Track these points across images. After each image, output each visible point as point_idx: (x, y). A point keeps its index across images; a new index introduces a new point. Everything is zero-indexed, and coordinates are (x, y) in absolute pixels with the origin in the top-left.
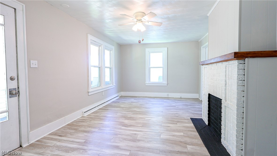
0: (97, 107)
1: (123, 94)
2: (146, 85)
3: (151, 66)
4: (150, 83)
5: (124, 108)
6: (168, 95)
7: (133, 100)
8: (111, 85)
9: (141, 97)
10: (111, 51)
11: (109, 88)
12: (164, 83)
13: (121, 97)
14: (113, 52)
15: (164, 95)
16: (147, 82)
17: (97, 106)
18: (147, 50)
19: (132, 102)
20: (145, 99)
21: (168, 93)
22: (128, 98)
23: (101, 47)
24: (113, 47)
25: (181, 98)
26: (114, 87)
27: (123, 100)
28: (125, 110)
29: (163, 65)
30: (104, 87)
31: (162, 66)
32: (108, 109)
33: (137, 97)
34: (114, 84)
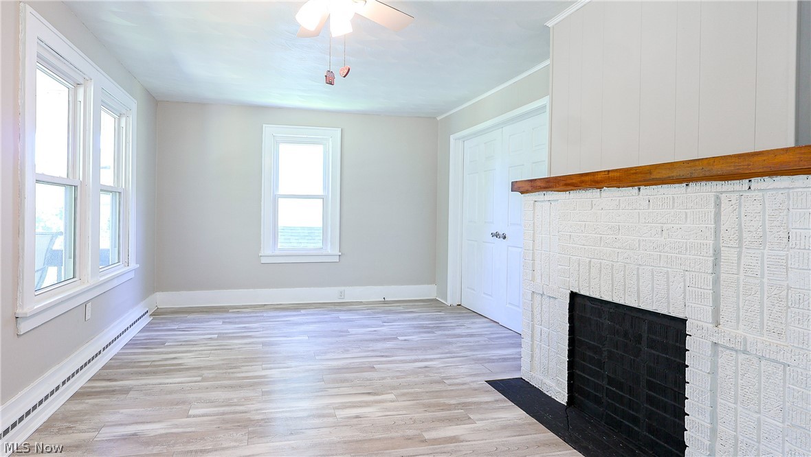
0: (61, 389)
1: (164, 299)
2: (264, 260)
3: (281, 191)
4: (277, 253)
5: (206, 373)
6: (342, 294)
7: (217, 325)
8: (121, 269)
9: (246, 307)
10: (123, 121)
11: (115, 283)
12: (329, 251)
13: (158, 313)
14: (131, 124)
15: (329, 294)
16: (266, 250)
17: (64, 383)
18: (269, 130)
19: (222, 336)
20: (265, 315)
21: (342, 288)
22: (190, 316)
23: (85, 92)
24: (133, 105)
25: (385, 302)
26: (132, 275)
27: (174, 330)
28: (215, 378)
29: (325, 187)
30: (92, 282)
31: (320, 192)
32: (125, 391)
33: (228, 312)
34: (134, 265)
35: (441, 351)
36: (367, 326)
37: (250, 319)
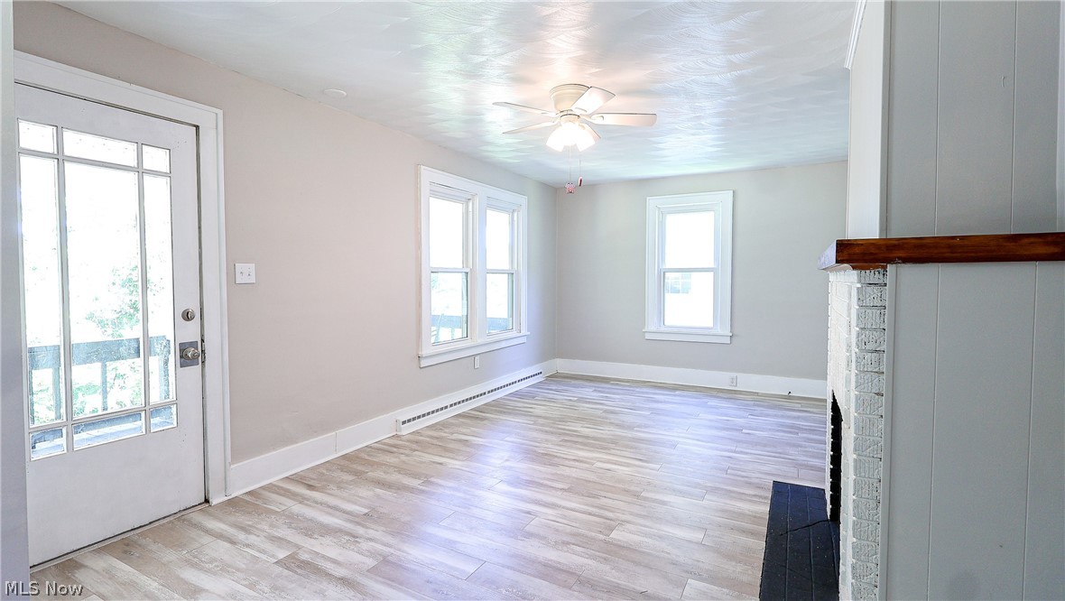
0: (449, 409)
1: (562, 365)
2: (648, 336)
3: (669, 264)
4: (662, 329)
5: (541, 421)
6: (734, 381)
7: (588, 392)
8: (514, 334)
9: (628, 381)
10: (516, 214)
11: (503, 344)
12: (719, 331)
13: (555, 378)
14: (522, 217)
15: (720, 379)
16: (651, 326)
17: (451, 406)
18: (652, 202)
19: (581, 400)
20: (638, 390)
21: (734, 375)
22: (573, 382)
23: (473, 204)
24: (523, 200)
25: (789, 397)
26: (524, 340)
27: (551, 390)
28: (542, 425)
29: (716, 259)
30: (480, 341)
31: (712, 265)
32: (483, 419)
33: (607, 383)
34: (524, 332)
35: (774, 450)
36: (726, 415)
37: (615, 391)
